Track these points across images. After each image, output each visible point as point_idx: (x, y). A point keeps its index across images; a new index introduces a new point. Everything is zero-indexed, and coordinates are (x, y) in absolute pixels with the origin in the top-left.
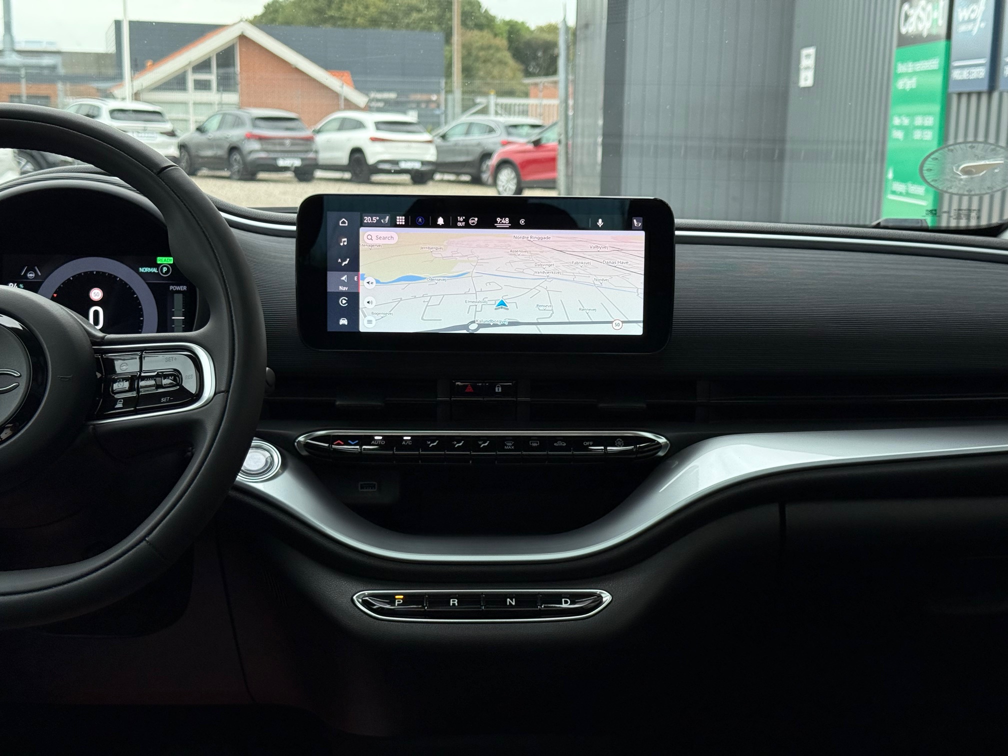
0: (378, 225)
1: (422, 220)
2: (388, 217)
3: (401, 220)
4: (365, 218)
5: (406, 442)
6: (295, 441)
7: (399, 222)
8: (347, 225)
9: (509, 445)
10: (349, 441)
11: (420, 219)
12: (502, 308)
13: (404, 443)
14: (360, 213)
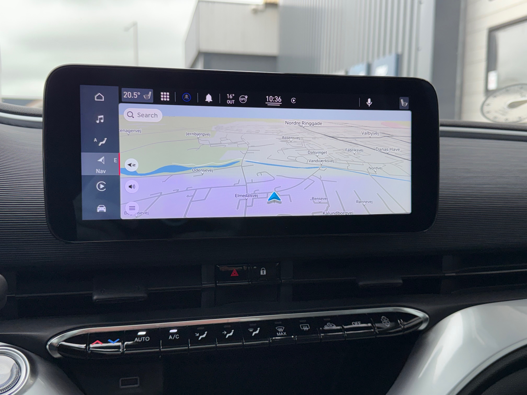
0: (140, 101)
1: (189, 97)
2: (150, 93)
3: (165, 96)
4: (124, 93)
6: (47, 344)
8: (103, 100)
9: (281, 330)
11: (187, 95)
13: (170, 337)
14: (118, 87)
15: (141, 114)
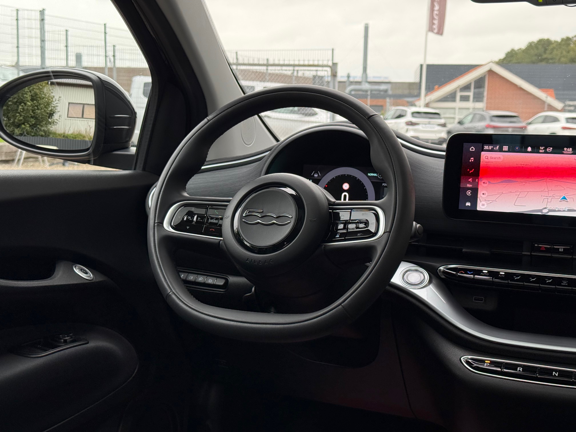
0: (492, 150)
1: (518, 148)
2: (498, 146)
3: (506, 148)
4: (485, 147)
5: (501, 276)
6: (437, 269)
7: (505, 149)
8: (474, 150)
9: (565, 283)
10: (468, 272)
12: (564, 201)
13: (500, 276)
14: (482, 144)
15: (492, 157)
